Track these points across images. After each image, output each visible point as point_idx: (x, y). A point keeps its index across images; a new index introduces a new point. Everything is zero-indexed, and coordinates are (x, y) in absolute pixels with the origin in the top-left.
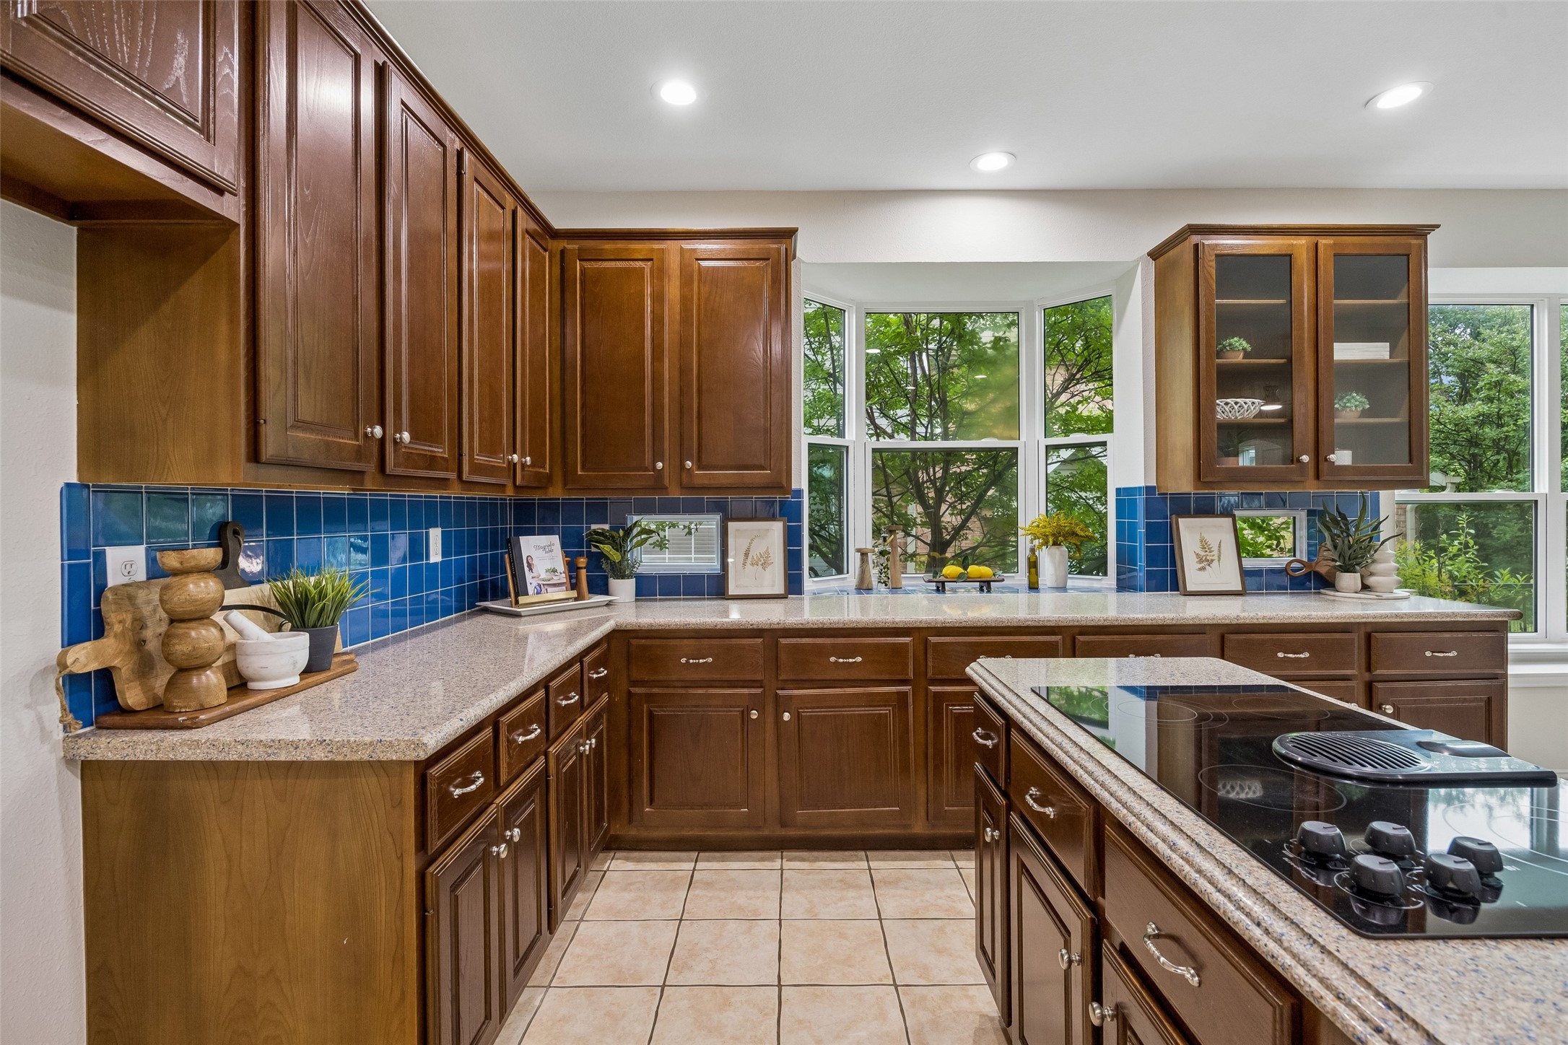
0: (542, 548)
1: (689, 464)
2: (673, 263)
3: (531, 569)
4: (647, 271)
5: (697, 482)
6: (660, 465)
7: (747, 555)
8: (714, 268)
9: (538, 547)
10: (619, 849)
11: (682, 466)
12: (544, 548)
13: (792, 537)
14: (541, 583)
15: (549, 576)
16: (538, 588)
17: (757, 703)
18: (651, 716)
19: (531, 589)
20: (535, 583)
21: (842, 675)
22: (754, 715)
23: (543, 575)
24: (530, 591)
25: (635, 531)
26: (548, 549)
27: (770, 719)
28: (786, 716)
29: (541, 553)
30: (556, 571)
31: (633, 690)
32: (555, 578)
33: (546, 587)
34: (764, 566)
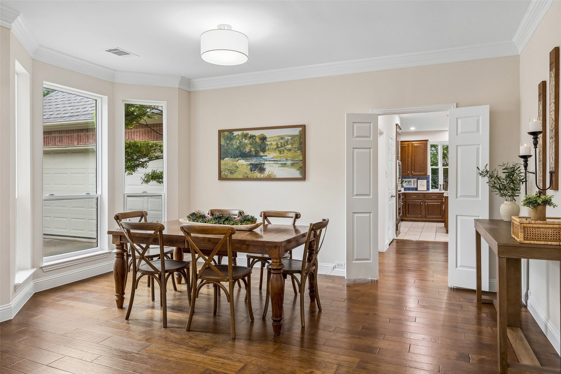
1: (413, 172)
2: (410, 145)
4: (407, 146)
5: (414, 174)
6: (408, 172)
7: (421, 185)
8: (416, 145)
10: (403, 221)
11: (412, 172)
13: (428, 182)
17: (422, 202)
18: (408, 204)
21: (433, 199)
22: (422, 203)
25: (404, 181)
27: (424, 204)
28: (426, 204)
31: (406, 200)
34: (424, 186)
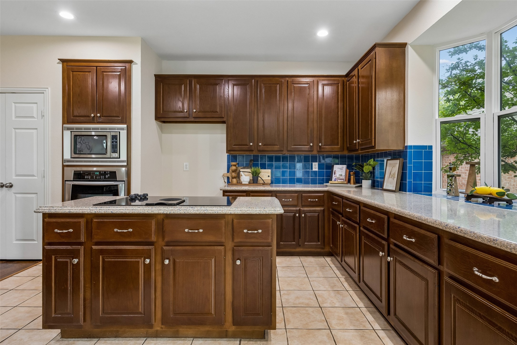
0: (339, 168)
3: (335, 174)
9: (338, 168)
12: (340, 168)
14: (336, 178)
15: (339, 176)
16: (335, 179)
19: (333, 179)
20: (335, 178)
23: (338, 176)
24: (333, 180)
26: (341, 169)
29: (339, 170)
30: (342, 175)
32: (341, 177)
33: (338, 179)
34: (394, 178)
